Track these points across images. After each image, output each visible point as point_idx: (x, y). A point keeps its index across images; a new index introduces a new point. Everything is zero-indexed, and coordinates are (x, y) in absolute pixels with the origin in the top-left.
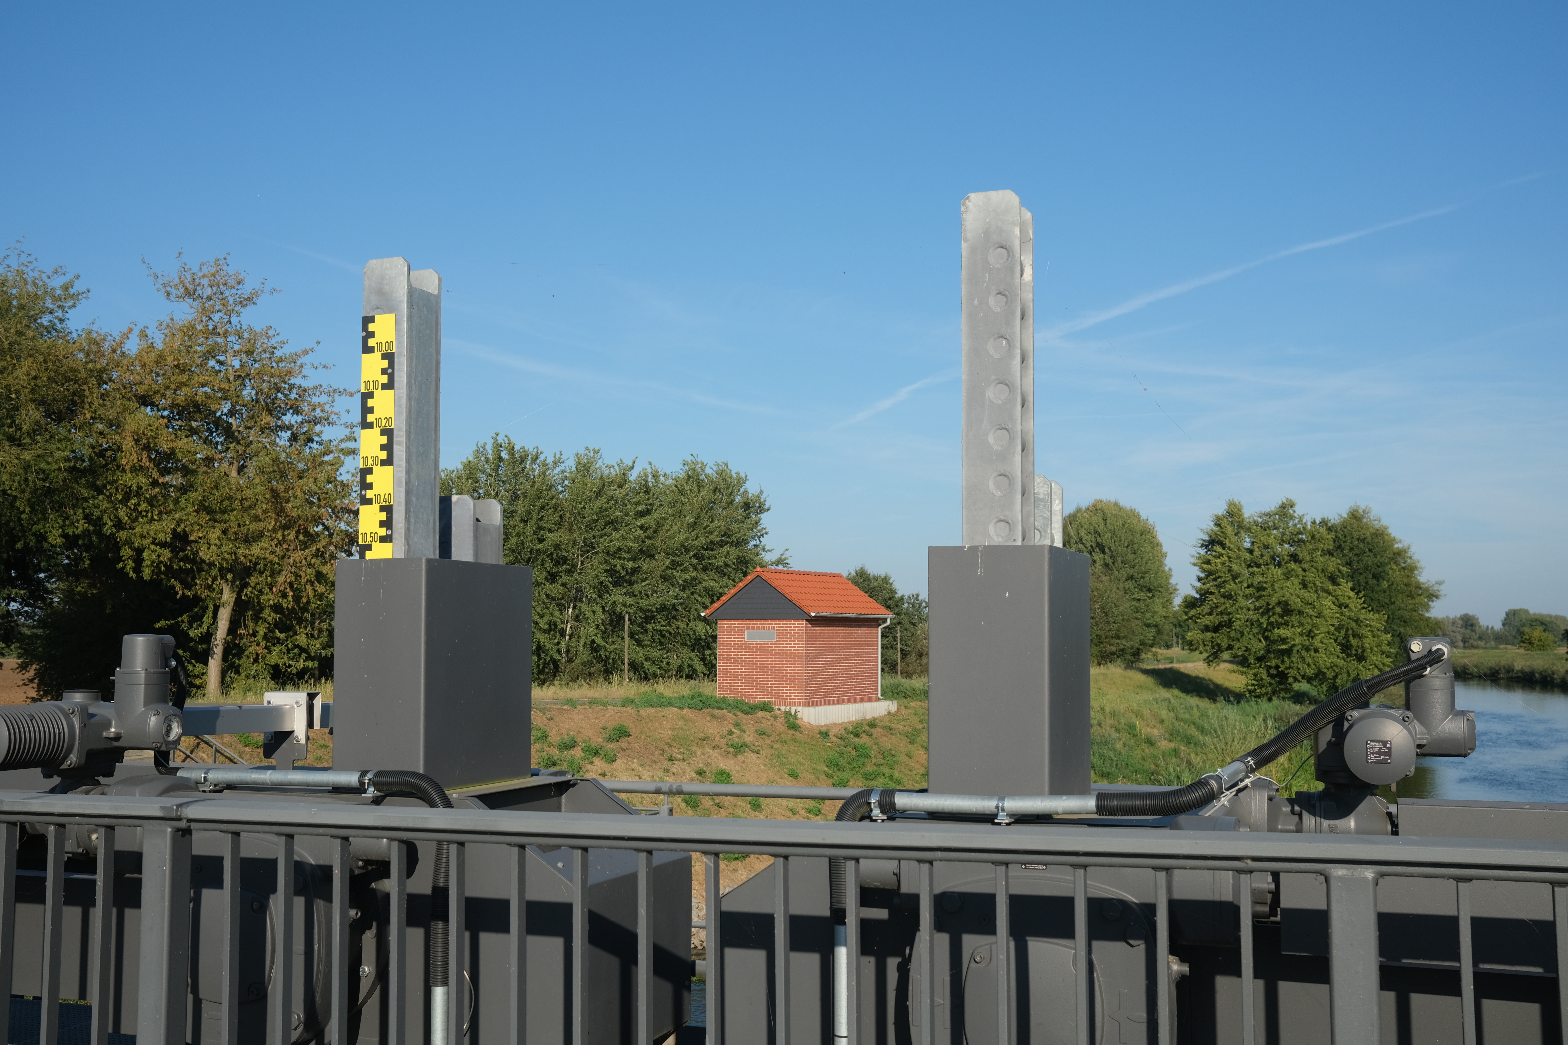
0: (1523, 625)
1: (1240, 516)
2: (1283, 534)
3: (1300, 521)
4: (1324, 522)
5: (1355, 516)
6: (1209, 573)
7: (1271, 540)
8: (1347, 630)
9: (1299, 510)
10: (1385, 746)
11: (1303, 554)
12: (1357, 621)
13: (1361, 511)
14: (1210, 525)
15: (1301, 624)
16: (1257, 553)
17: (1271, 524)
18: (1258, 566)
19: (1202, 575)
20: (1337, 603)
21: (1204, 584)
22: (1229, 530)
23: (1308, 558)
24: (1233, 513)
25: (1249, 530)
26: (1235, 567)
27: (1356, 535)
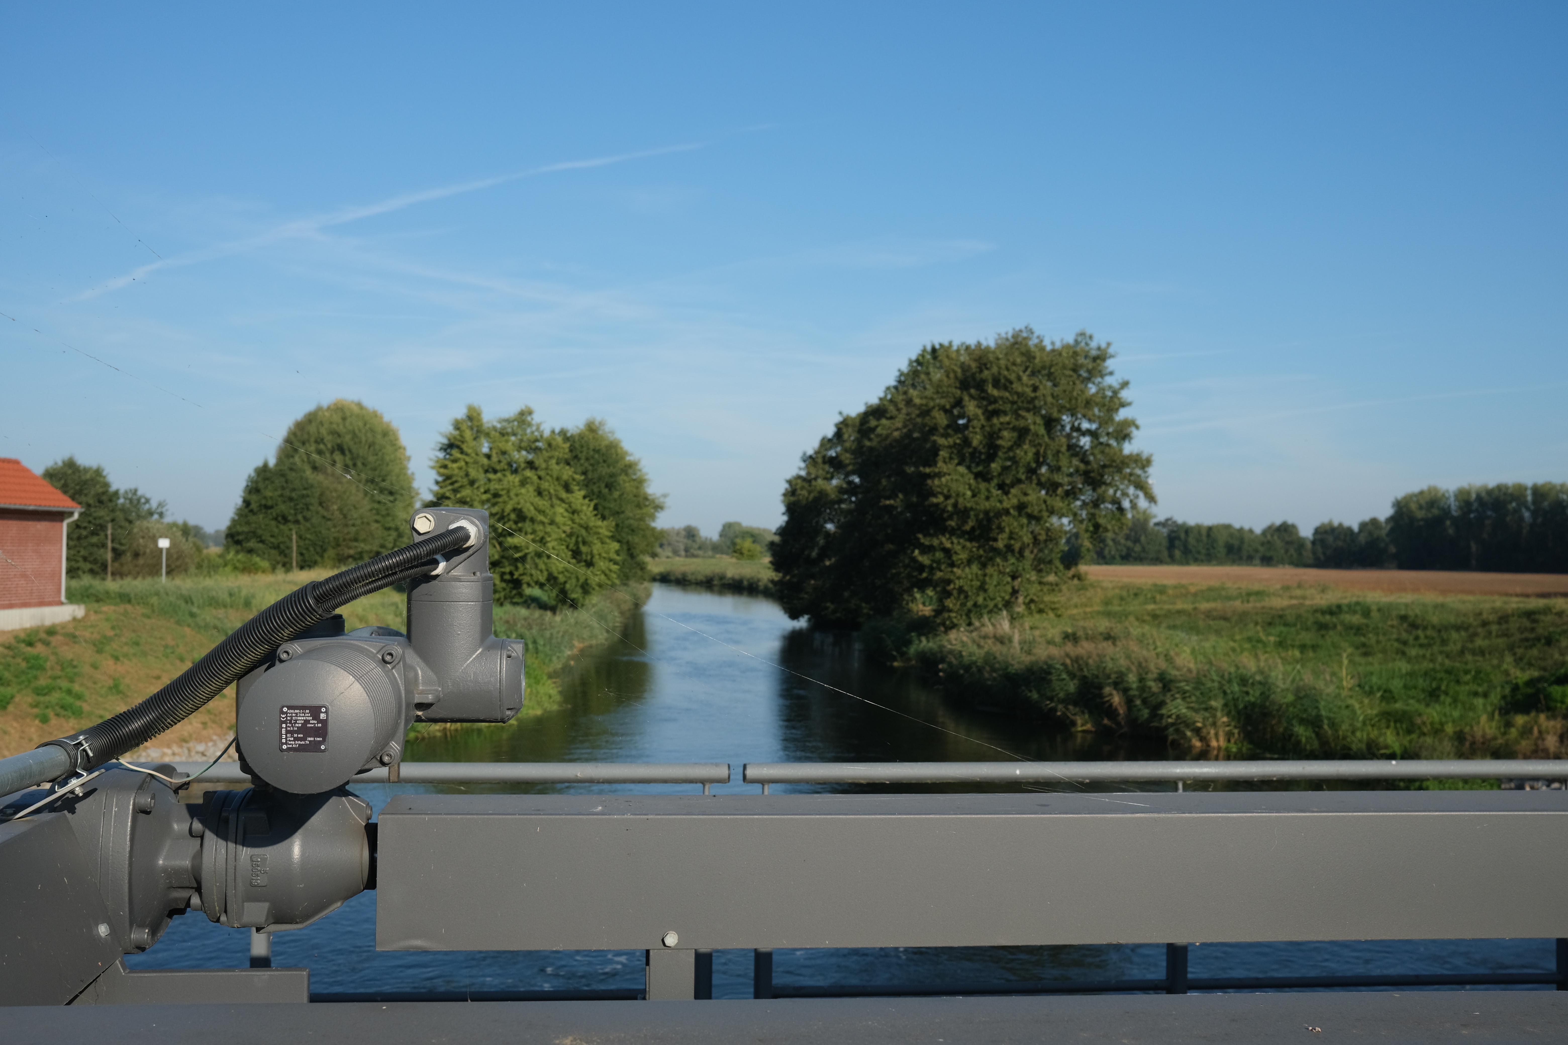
0: (736, 537)
1: (479, 420)
2: (521, 441)
3: (538, 429)
4: (563, 432)
5: (592, 428)
6: (448, 477)
7: (509, 447)
8: (578, 537)
9: (536, 418)
10: (316, 716)
11: (540, 462)
12: (587, 528)
13: (597, 423)
14: (449, 429)
15: (534, 532)
16: (495, 458)
17: (509, 430)
18: (495, 471)
19: (440, 479)
20: (570, 510)
21: (441, 487)
22: (468, 434)
23: (544, 465)
24: (473, 417)
25: (487, 435)
26: (473, 473)
27: (592, 447)
